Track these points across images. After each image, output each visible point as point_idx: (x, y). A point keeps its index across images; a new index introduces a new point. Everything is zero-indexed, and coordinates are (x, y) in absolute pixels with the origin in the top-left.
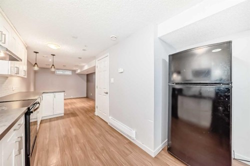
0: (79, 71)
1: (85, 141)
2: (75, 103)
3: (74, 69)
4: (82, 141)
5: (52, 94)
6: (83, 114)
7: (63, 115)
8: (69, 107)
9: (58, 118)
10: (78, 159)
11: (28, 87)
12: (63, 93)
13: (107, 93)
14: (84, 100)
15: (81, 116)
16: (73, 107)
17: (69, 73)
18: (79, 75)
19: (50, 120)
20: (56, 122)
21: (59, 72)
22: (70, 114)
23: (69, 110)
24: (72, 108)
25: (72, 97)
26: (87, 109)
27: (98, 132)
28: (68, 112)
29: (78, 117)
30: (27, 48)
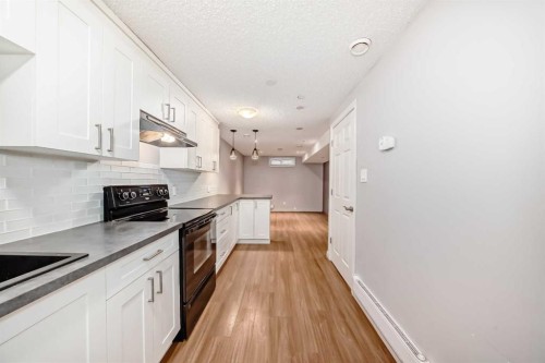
0: (306, 158)
1: (284, 315)
2: (296, 222)
3: (298, 153)
4: (279, 313)
5: (252, 202)
6: (302, 249)
7: (268, 242)
8: (284, 229)
9: (259, 247)
10: (256, 356)
11: (232, 187)
12: (268, 202)
13: (351, 210)
14: (314, 217)
15: (298, 253)
16: (291, 229)
17: (290, 162)
18: (308, 164)
19: (249, 247)
20: (254, 252)
21: (275, 162)
22: (279, 243)
23: (282, 235)
24: (288, 232)
25: (295, 209)
26: (315, 239)
27: (318, 307)
28: (278, 240)
29: (290, 254)
30: (221, 126)
